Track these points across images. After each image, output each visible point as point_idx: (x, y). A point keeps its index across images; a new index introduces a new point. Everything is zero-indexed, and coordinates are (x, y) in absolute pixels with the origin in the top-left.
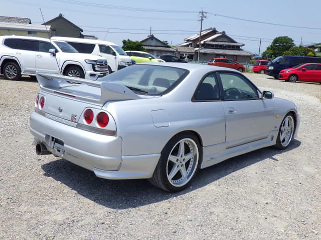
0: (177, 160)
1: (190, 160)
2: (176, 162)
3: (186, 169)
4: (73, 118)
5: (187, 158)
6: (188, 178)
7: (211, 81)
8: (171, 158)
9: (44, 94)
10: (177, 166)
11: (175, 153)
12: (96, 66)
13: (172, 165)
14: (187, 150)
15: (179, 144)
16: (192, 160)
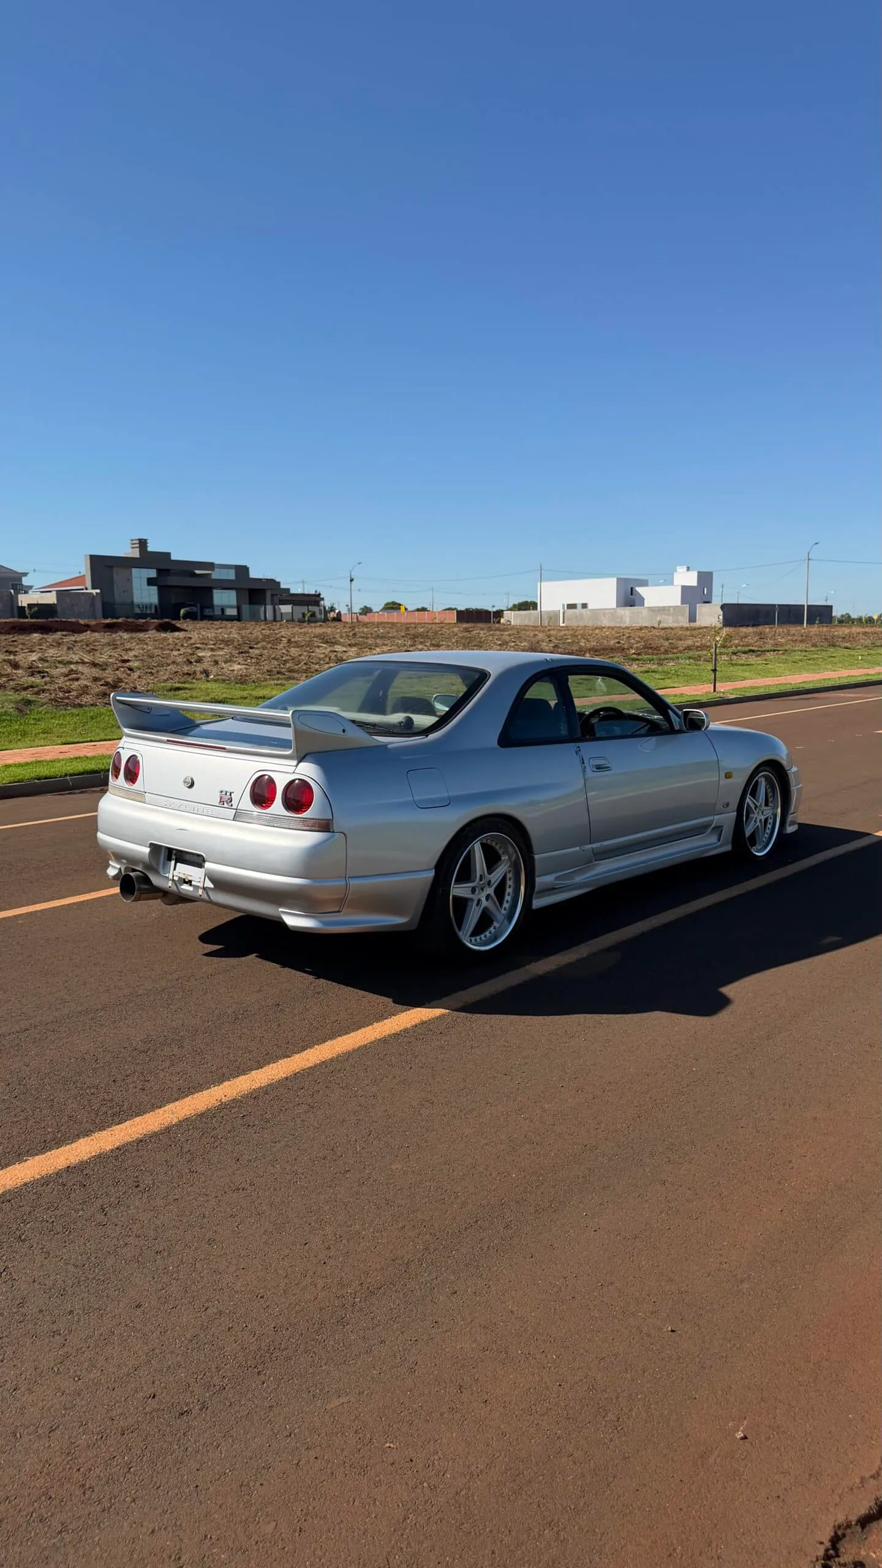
0: (473, 890)
1: (504, 878)
2: (470, 896)
3: (501, 904)
4: (226, 799)
5: (496, 876)
6: (510, 921)
7: (545, 692)
8: (458, 890)
9: (136, 747)
10: (475, 903)
11: (466, 875)
13: (462, 904)
14: (492, 859)
15: (469, 852)
16: (509, 875)
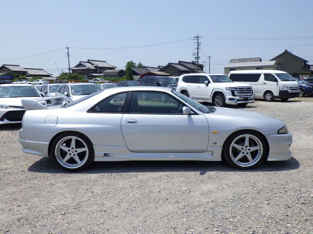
0: (69, 150)
8: (62, 147)
12: (236, 92)
